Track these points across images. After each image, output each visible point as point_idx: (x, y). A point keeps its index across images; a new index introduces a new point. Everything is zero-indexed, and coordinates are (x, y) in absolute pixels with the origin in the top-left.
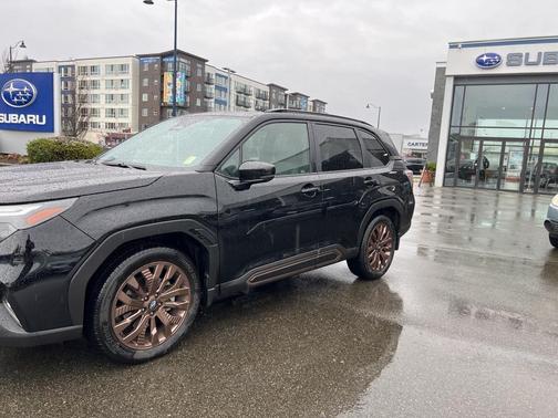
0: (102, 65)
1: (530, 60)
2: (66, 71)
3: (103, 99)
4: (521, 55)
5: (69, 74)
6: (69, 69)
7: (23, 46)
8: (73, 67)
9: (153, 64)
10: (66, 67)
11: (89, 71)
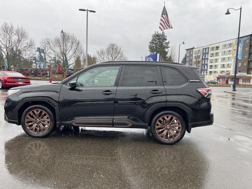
0: (221, 45)
2: (206, 50)
3: (220, 60)
5: (207, 52)
6: (207, 49)
7: (184, 43)
9: (246, 40)
10: (206, 49)
11: (215, 49)
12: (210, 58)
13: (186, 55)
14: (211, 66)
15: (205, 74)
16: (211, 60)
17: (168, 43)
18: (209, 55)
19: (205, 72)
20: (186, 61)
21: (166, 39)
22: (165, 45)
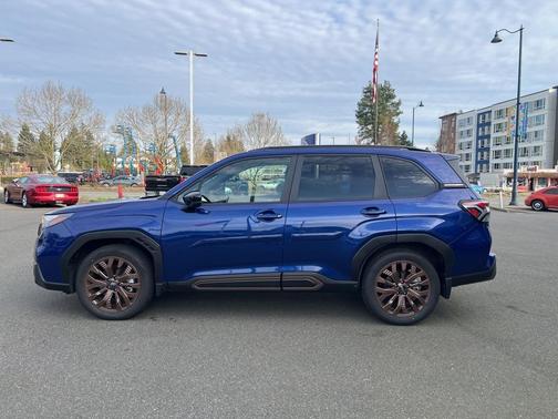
12: (493, 135)
14: (497, 152)
15: (484, 170)
17: (399, 104)
18: (492, 127)
19: (485, 165)
21: (392, 97)
22: (392, 109)
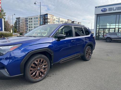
0: (33, 18)
1: (114, 9)
2: (26, 19)
3: (33, 25)
4: (112, 8)
7: (15, 15)
8: (27, 18)
11: (30, 19)
12: (28, 23)
13: (16, 21)
14: (30, 27)
15: (27, 31)
16: (29, 24)
17: (5, 13)
18: (28, 21)
19: (27, 30)
20: (16, 24)
21: (3, 11)
22: (3, 14)
